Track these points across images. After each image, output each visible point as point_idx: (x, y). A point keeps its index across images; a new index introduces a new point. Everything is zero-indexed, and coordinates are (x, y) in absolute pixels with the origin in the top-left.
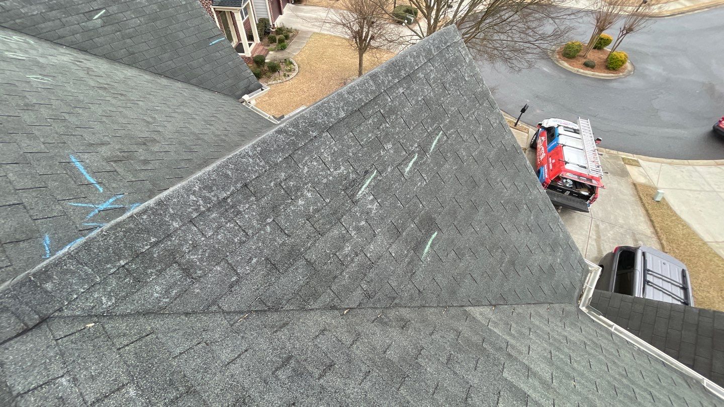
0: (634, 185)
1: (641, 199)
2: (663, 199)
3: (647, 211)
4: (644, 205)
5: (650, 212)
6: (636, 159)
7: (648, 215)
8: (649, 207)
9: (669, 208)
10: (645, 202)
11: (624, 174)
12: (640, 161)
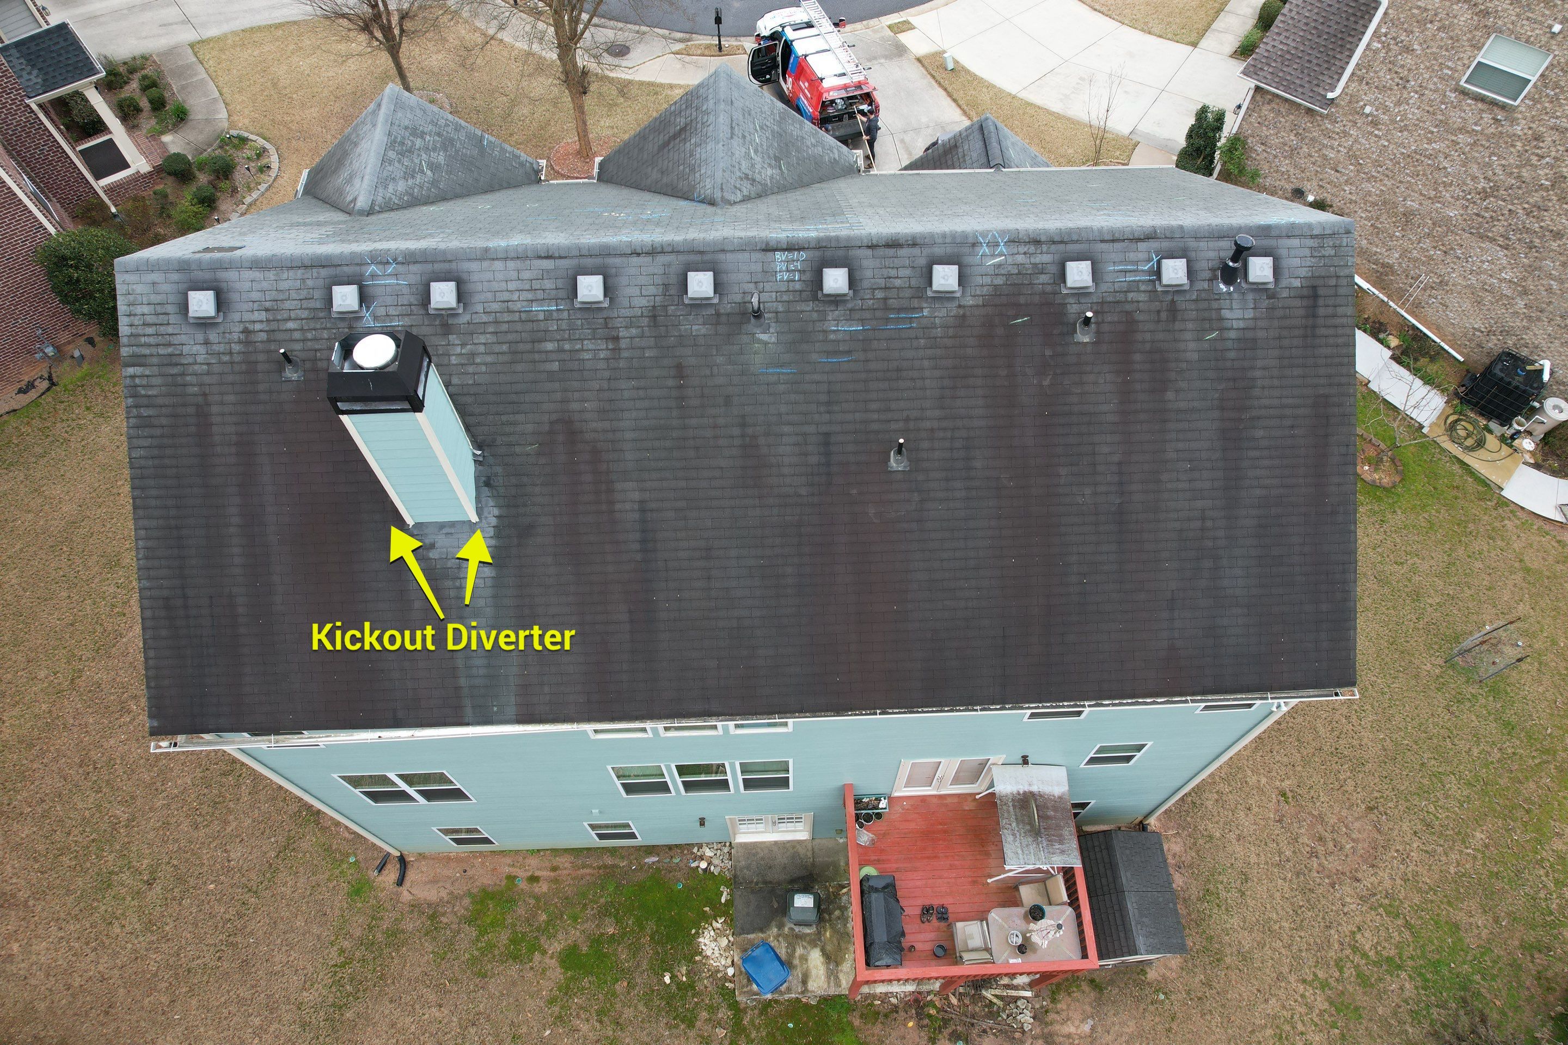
0: (919, 60)
1: (933, 77)
2: (956, 62)
3: (945, 90)
4: (940, 84)
5: (950, 89)
6: (904, 19)
7: (950, 95)
8: (946, 84)
9: (967, 72)
10: (938, 78)
11: (900, 50)
12: (911, 19)
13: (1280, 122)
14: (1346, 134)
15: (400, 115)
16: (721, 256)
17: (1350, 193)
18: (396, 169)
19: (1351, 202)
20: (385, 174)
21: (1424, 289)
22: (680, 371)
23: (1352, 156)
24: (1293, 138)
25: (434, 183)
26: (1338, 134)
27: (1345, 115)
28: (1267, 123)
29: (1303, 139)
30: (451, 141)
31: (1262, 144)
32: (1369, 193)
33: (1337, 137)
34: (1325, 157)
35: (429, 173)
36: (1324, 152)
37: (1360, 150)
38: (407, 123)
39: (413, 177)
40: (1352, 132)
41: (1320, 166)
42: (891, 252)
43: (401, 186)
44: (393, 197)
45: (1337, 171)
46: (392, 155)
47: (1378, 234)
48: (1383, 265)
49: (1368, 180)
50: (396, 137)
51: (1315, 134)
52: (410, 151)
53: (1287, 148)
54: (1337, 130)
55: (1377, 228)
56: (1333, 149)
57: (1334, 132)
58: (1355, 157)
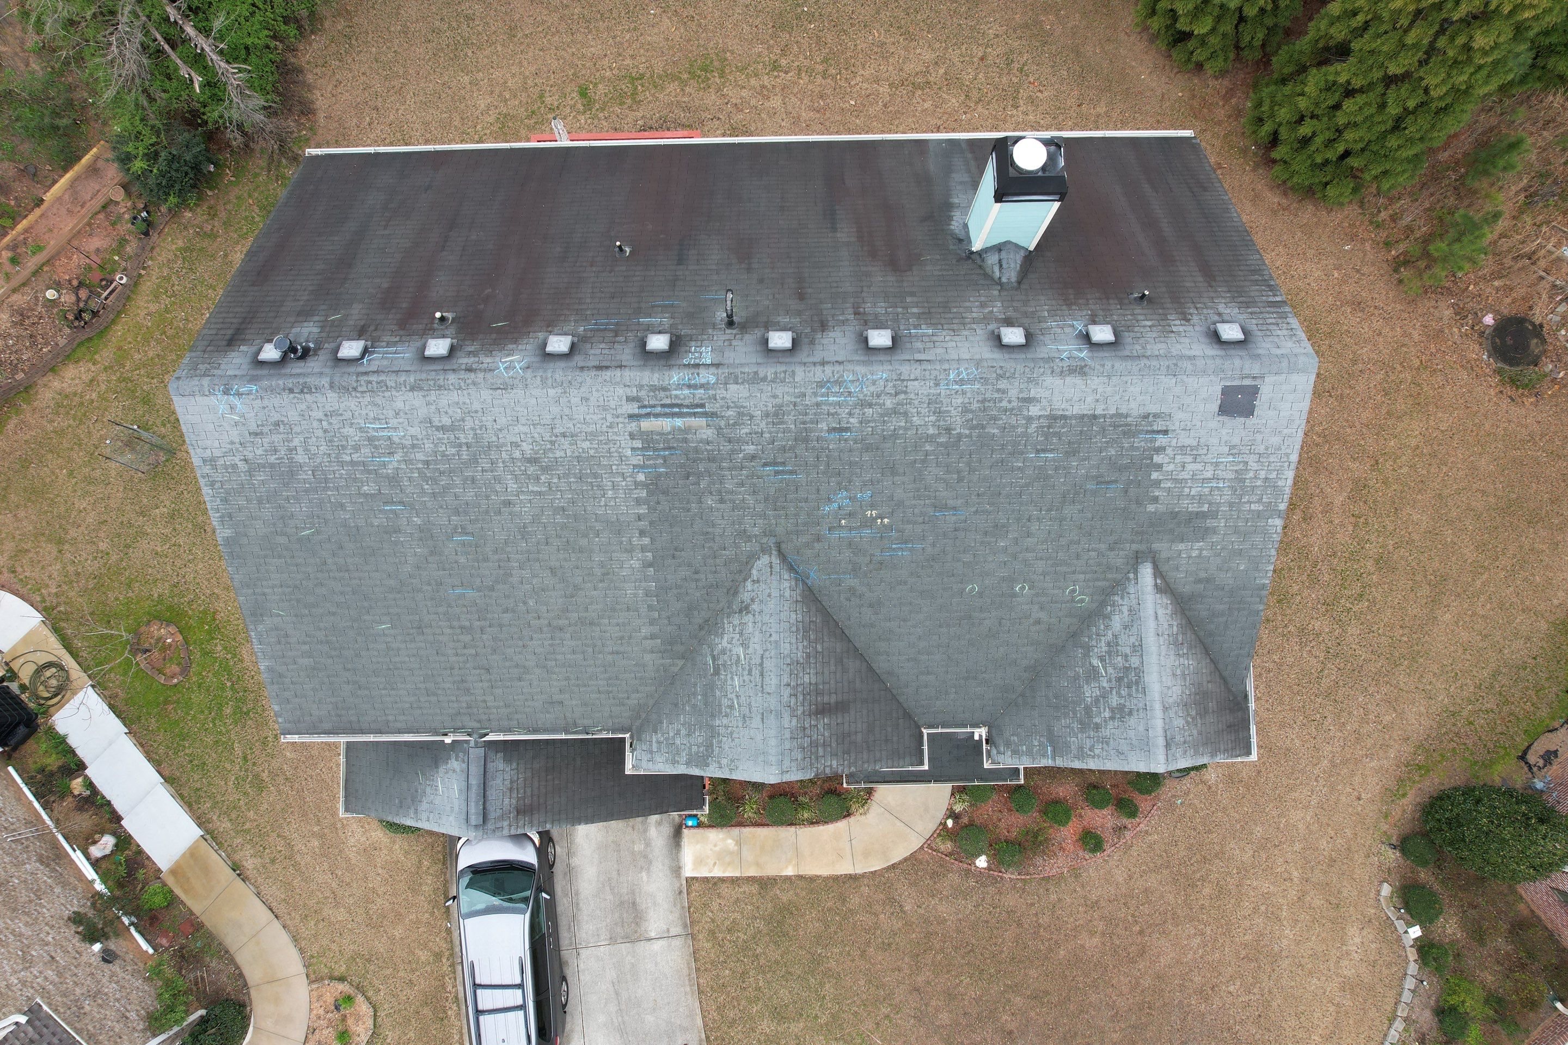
13: (94, 1027)
14: (24, 983)
15: (1141, 728)
16: (759, 360)
17: (48, 933)
18: (1127, 642)
19: (52, 927)
20: (1134, 630)
21: (15, 830)
22: (801, 297)
23: (27, 962)
24: (87, 1008)
25: (1088, 649)
26: (32, 987)
27: (15, 999)
28: (111, 1033)
29: (77, 1001)
30: (1082, 730)
31: (127, 1018)
32: (26, 924)
33: (35, 985)
34: (60, 974)
35: (1096, 662)
36: (57, 980)
37: (15, 963)
38: (1132, 721)
39: (1109, 644)
40: (16, 981)
41: (70, 970)
42: (604, 364)
43: (1117, 622)
44: (1120, 602)
45: (53, 958)
46: (1135, 662)
47: (38, 890)
48: (48, 865)
49: (21, 935)
50: (1137, 690)
51: (59, 999)
52: (1119, 680)
53: (100, 1001)
54: (32, 991)
55: (36, 895)
56: (46, 978)
57: (36, 991)
58: (24, 959)
